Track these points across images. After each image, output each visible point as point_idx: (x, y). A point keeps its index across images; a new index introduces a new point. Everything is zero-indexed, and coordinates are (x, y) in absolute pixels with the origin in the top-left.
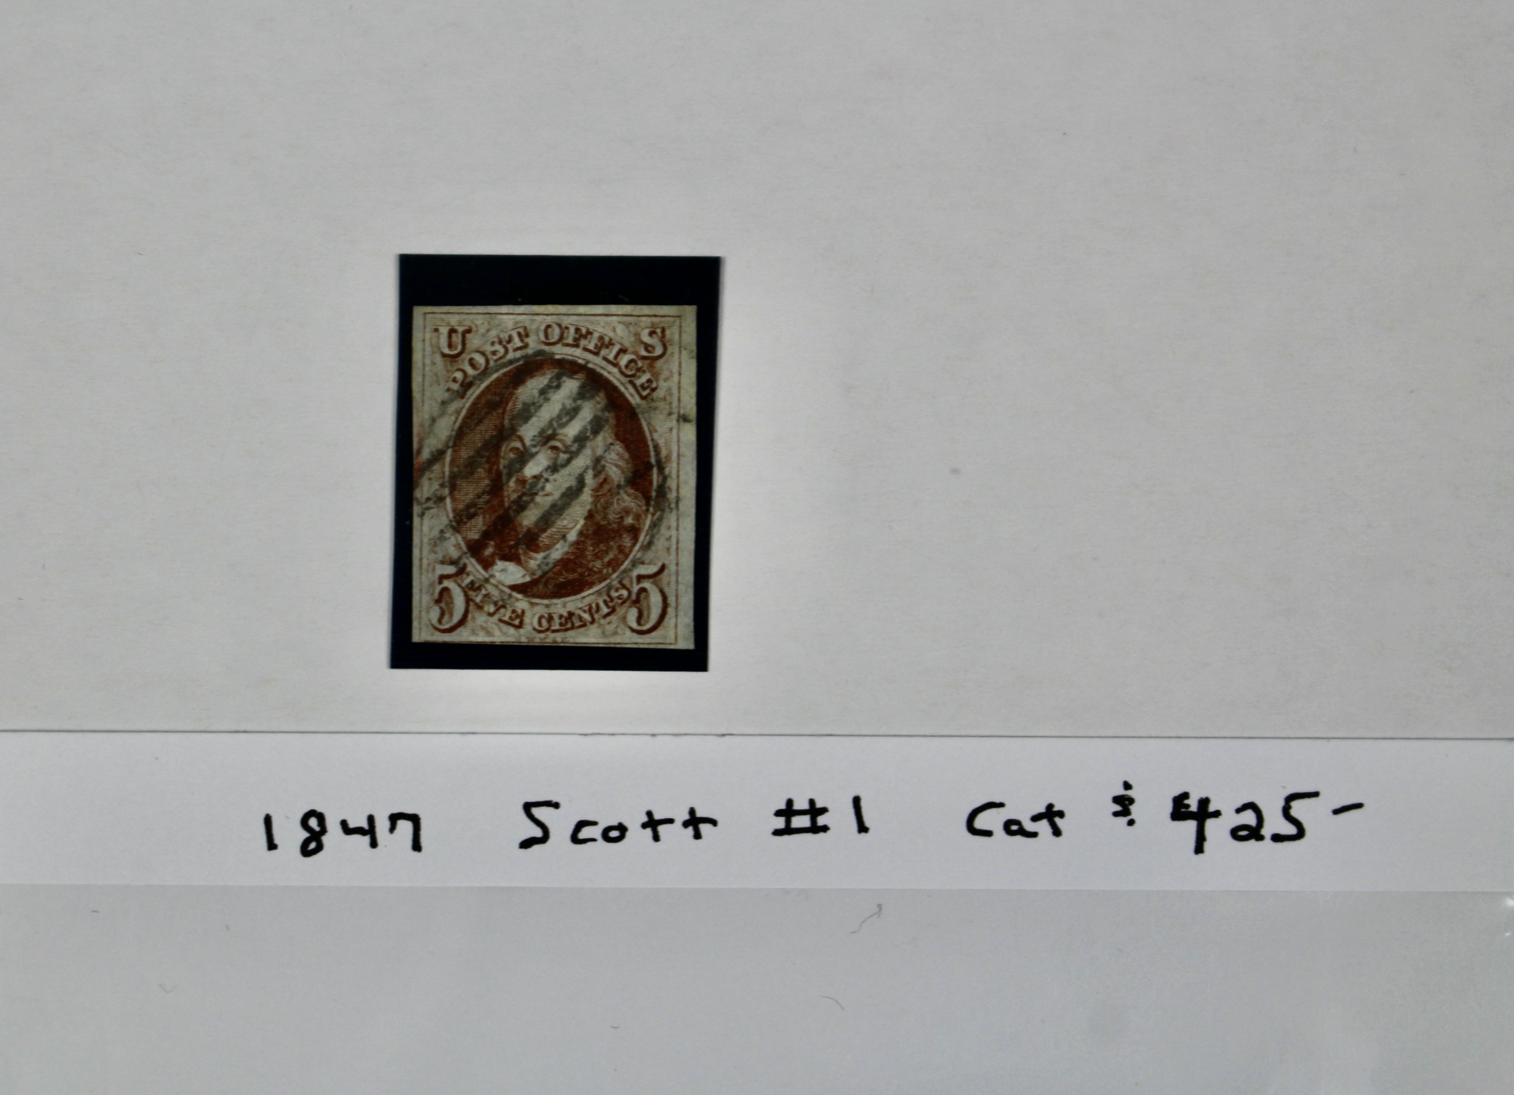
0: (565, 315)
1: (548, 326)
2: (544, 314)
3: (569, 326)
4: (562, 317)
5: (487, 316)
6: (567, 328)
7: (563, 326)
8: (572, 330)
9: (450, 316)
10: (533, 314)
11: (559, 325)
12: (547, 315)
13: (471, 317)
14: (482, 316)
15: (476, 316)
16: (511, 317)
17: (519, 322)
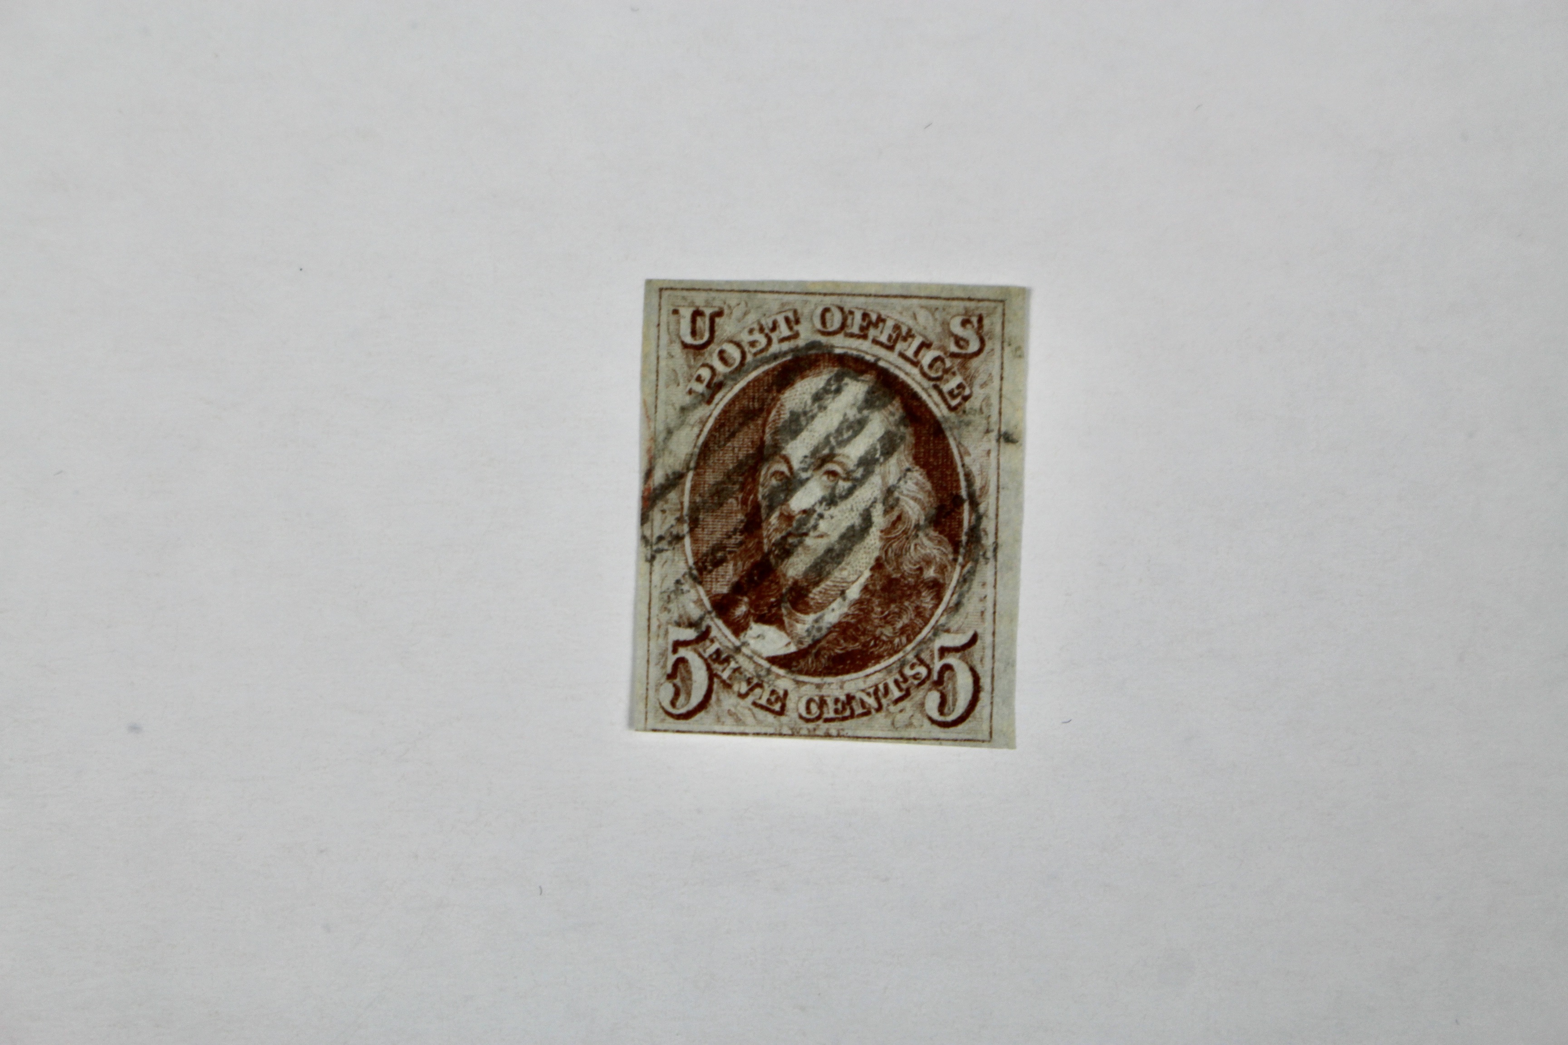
0: (848, 295)
1: (826, 310)
2: (820, 294)
3: (853, 310)
4: (845, 298)
5: (745, 295)
6: (851, 313)
7: (846, 309)
8: (858, 316)
9: (693, 293)
10: (807, 294)
11: (841, 309)
12: (825, 294)
13: (722, 295)
14: (738, 295)
15: (729, 295)
16: (776, 296)
17: (788, 303)
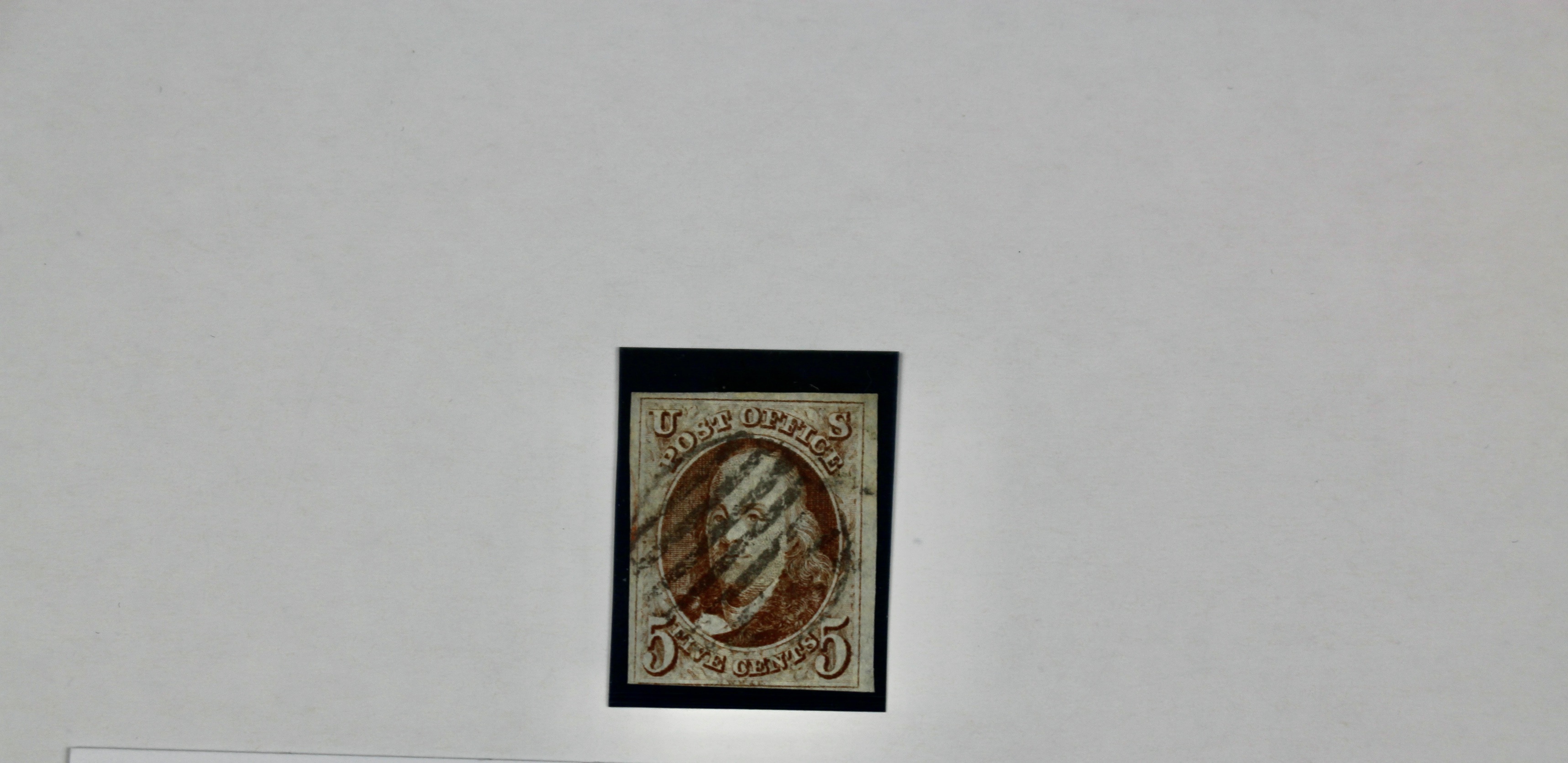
0: (763, 401)
1: (749, 411)
2: (744, 400)
3: (765, 410)
4: (760, 403)
5: (696, 401)
6: (765, 412)
7: (762, 410)
8: (769, 414)
9: (663, 401)
10: (736, 400)
11: (758, 410)
12: (748, 401)
13: (681, 402)
14: (691, 401)
15: (685, 402)
16: (716, 402)
17: (724, 407)
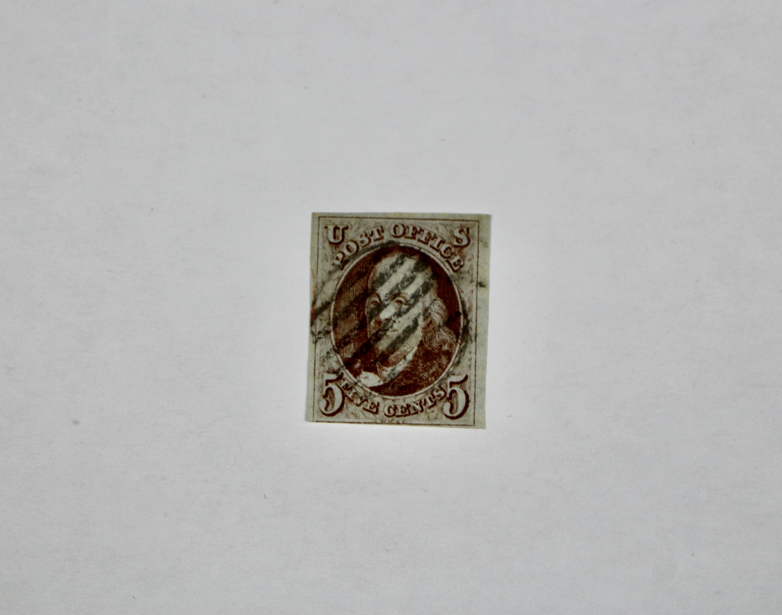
0: (406, 219)
1: (396, 226)
2: (393, 218)
3: (408, 226)
5: (358, 219)
7: (405, 226)
8: (411, 229)
9: (335, 219)
10: (387, 218)
11: (403, 226)
12: (396, 219)
13: (348, 220)
14: (355, 219)
16: (373, 220)
17: (378, 223)
